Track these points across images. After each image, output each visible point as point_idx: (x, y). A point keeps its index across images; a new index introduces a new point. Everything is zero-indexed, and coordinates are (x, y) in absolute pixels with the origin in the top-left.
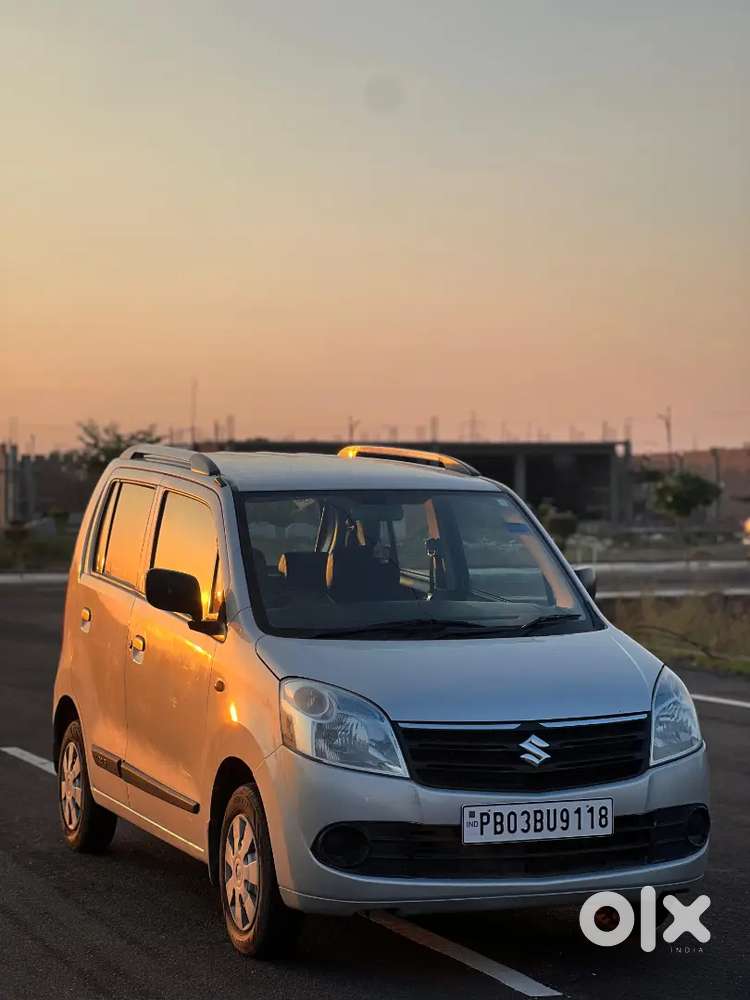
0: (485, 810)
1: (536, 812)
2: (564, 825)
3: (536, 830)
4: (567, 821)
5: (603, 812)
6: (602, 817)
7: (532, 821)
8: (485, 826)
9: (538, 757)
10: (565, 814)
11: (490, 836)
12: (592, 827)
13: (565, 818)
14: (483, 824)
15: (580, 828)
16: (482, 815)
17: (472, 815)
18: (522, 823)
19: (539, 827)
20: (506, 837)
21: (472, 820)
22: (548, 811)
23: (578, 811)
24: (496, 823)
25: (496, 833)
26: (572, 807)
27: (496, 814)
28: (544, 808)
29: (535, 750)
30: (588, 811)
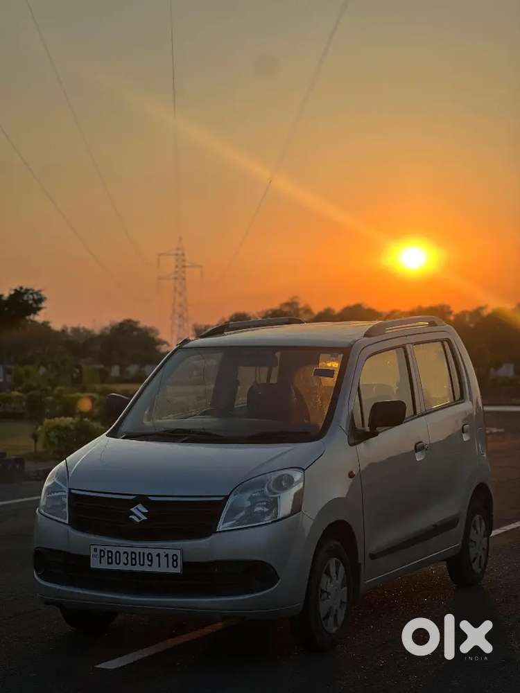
0: (102, 548)
1: (132, 553)
2: (150, 563)
3: (132, 565)
4: (151, 561)
5: (175, 558)
6: (174, 560)
7: (129, 558)
8: (102, 559)
9: (139, 518)
10: (150, 556)
11: (104, 565)
12: (168, 566)
13: (150, 558)
14: (101, 557)
15: (159, 566)
16: (101, 551)
17: (95, 550)
18: (123, 559)
19: (134, 563)
20: (114, 567)
21: (96, 553)
22: (140, 553)
23: (158, 555)
24: (108, 558)
25: (108, 563)
26: (154, 552)
27: (108, 551)
28: (137, 551)
29: (139, 513)
30: (165, 556)
